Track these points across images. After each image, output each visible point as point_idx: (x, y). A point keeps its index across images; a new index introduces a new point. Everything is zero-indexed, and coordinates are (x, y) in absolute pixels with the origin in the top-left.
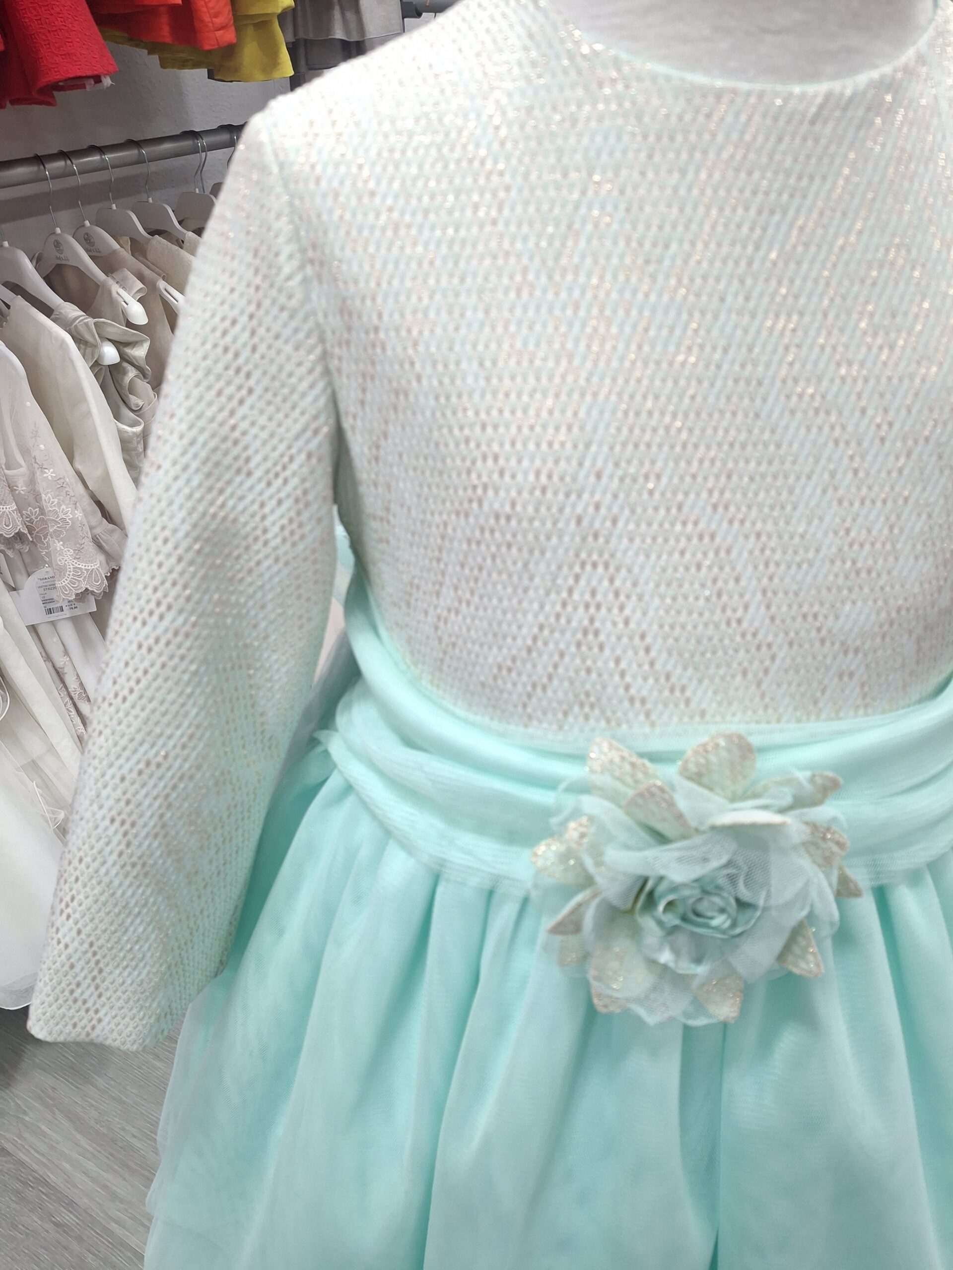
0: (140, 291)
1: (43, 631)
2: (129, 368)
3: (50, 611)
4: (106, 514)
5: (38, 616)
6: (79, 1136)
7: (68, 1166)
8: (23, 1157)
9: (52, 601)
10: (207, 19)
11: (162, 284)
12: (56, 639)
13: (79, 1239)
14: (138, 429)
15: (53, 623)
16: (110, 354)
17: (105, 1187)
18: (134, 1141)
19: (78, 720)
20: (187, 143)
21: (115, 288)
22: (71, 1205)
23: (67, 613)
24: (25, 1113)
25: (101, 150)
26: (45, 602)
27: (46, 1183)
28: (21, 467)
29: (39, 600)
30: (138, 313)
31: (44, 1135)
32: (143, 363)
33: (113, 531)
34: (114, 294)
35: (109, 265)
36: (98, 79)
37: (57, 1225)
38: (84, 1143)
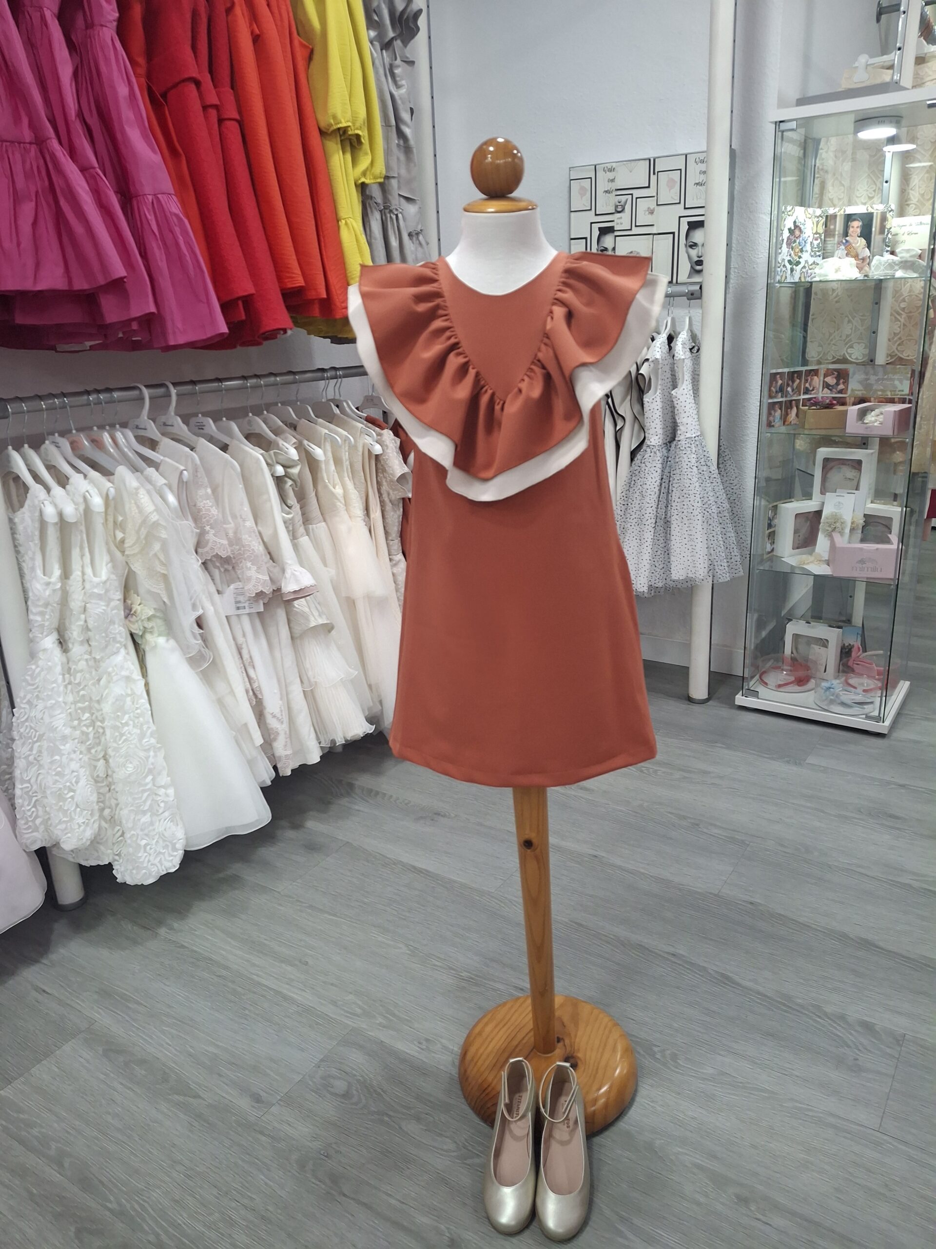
0: (294, 443)
1: (234, 620)
2: (288, 480)
3: (238, 608)
4: (272, 558)
5: (232, 611)
6: (229, 940)
7: (224, 953)
8: (195, 948)
9: (239, 602)
10: (338, 304)
11: (306, 442)
12: (239, 626)
13: (233, 982)
14: (290, 516)
15: (238, 616)
16: (280, 470)
17: (248, 961)
18: (265, 942)
19: (246, 679)
20: (319, 374)
21: (281, 442)
22: (226, 968)
23: (247, 611)
24: (196, 931)
25: (275, 375)
26: (237, 602)
27: (211, 959)
28: (230, 523)
29: (233, 601)
30: (293, 454)
31: (208, 939)
32: (296, 478)
33: (275, 567)
34: (281, 445)
35: (277, 432)
36: (285, 331)
37: (219, 976)
38: (233, 942)
